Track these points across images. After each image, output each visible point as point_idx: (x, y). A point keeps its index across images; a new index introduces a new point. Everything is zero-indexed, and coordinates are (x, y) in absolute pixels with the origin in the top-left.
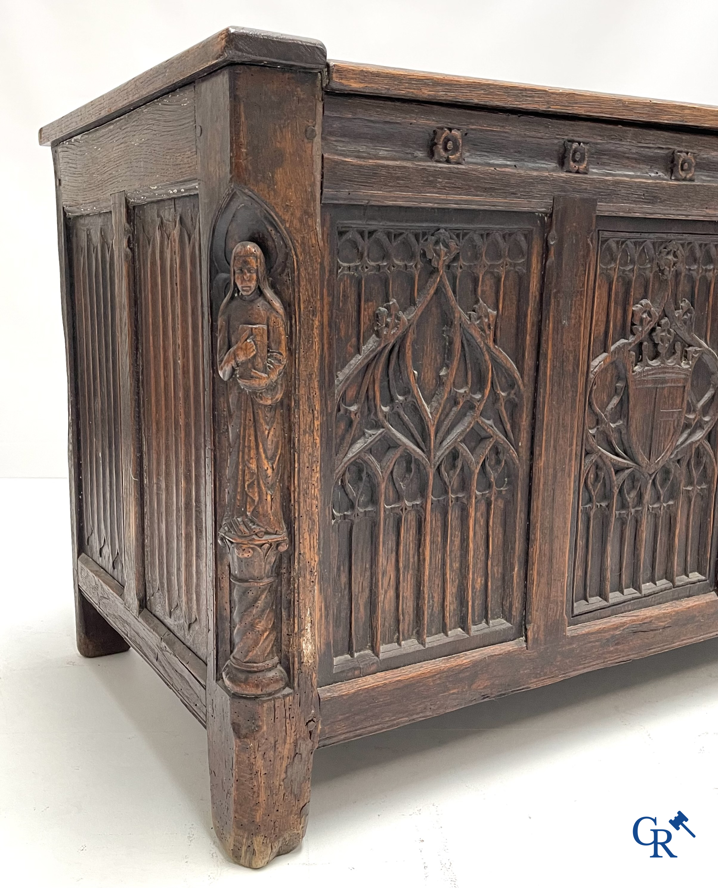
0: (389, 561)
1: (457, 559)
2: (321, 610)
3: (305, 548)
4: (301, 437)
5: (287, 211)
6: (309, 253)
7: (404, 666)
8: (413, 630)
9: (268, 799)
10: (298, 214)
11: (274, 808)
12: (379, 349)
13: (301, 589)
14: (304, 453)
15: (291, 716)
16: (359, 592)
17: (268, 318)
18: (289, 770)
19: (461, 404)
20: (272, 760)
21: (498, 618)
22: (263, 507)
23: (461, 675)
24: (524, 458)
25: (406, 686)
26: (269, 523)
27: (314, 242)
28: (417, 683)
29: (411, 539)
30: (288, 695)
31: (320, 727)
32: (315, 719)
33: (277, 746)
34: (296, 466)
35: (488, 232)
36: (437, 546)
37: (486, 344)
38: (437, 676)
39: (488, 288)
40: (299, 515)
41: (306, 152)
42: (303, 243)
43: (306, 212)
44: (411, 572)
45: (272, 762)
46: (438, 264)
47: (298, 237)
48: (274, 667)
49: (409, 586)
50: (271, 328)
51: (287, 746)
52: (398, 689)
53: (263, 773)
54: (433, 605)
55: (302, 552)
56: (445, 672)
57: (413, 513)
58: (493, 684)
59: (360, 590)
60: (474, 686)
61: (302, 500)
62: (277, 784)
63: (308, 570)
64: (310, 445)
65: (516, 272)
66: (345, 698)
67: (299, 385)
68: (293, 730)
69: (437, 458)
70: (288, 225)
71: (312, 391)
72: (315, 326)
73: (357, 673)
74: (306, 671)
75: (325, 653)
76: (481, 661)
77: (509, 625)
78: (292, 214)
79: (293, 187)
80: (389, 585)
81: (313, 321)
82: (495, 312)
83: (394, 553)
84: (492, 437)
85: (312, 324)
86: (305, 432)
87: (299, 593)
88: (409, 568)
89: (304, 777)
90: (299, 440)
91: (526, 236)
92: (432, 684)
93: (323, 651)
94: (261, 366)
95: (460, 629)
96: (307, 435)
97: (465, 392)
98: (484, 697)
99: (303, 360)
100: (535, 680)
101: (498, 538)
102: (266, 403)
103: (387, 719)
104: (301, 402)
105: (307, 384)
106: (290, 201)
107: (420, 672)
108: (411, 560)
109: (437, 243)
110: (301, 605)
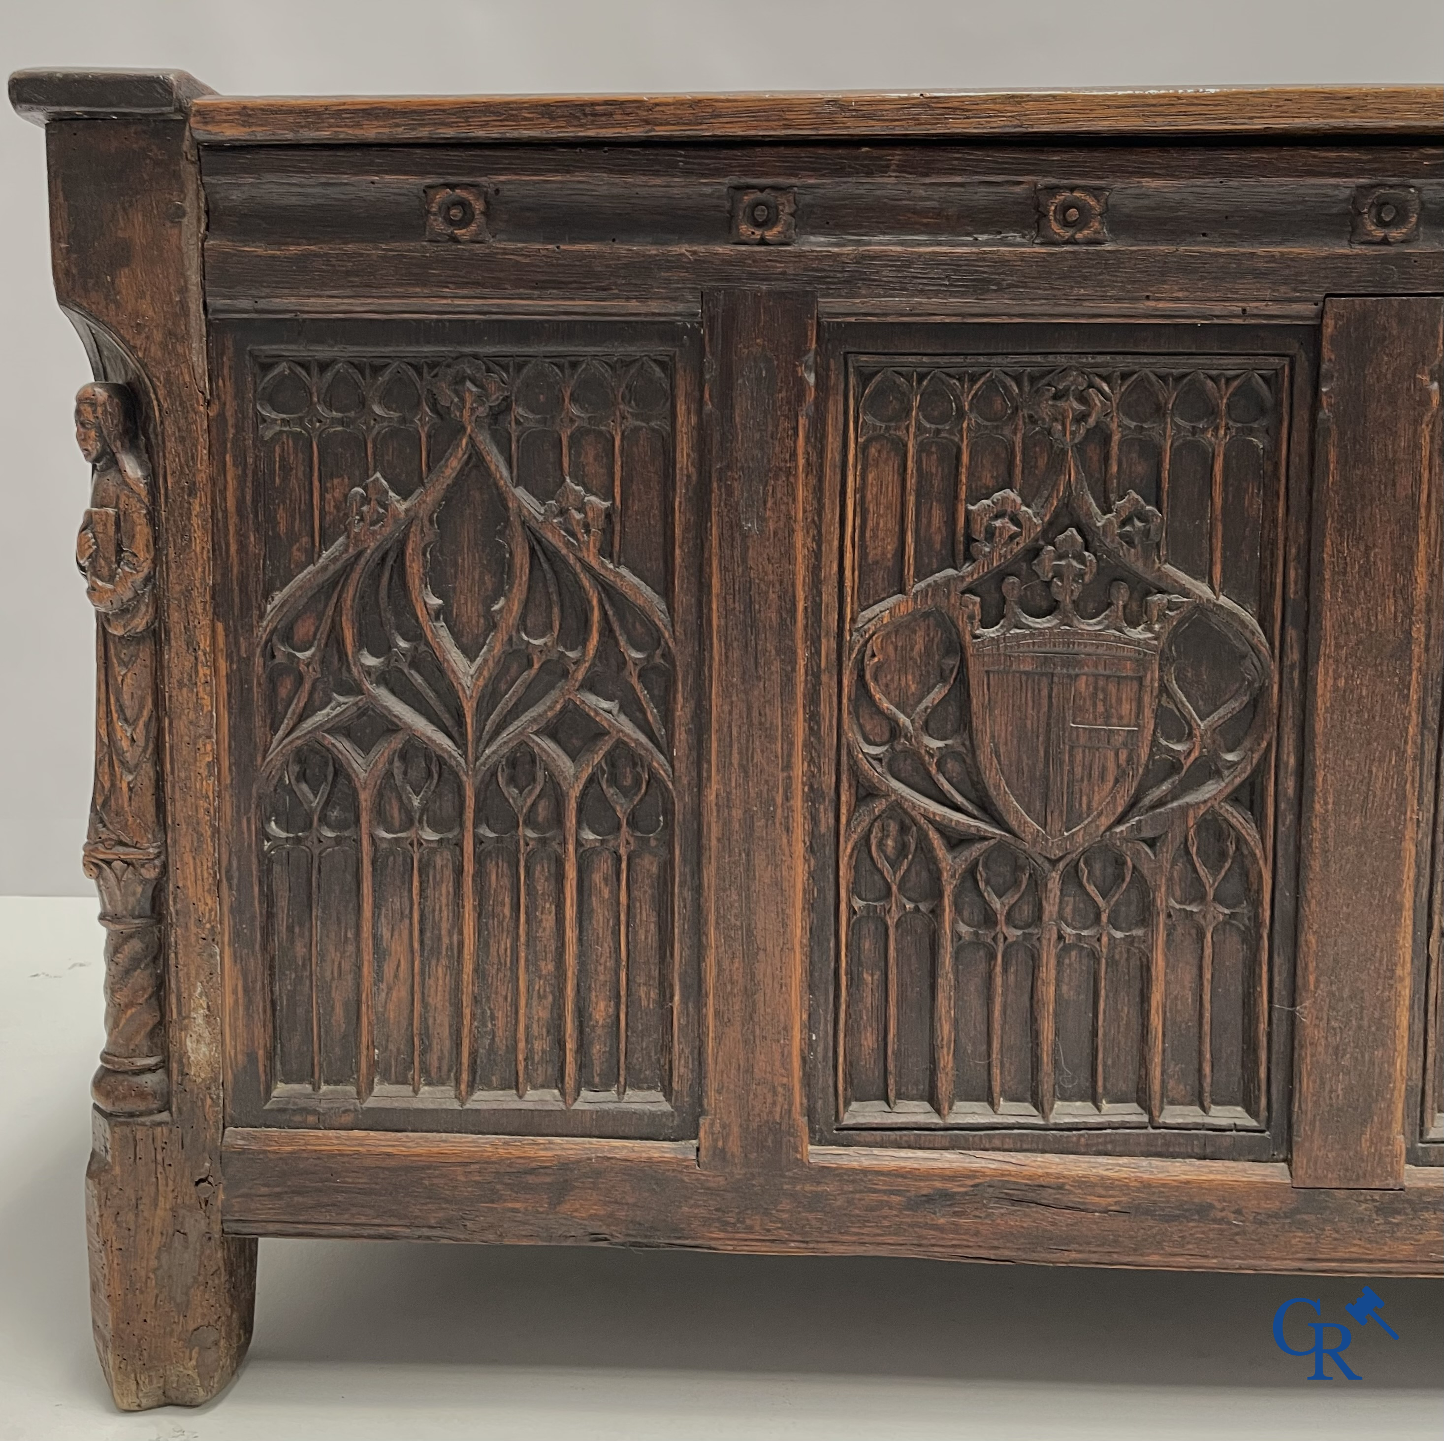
0: (396, 933)
1: (550, 956)
2: (235, 992)
3: (185, 879)
4: (174, 694)
5: (139, 333)
6: (180, 396)
7: (412, 1131)
8: (449, 1071)
9: (126, 1295)
10: (158, 336)
11: (138, 1313)
12: (345, 556)
13: (180, 947)
14: (180, 718)
15: (167, 1162)
16: (333, 979)
17: (118, 497)
18: (165, 1257)
19: (536, 666)
20: (132, 1227)
21: (649, 1088)
22: (117, 799)
23: (531, 1179)
24: (685, 781)
25: (407, 1169)
26: (125, 827)
27: (187, 379)
28: (429, 1168)
29: (444, 901)
30: (160, 1124)
31: (222, 1196)
32: (211, 1179)
33: (141, 1207)
34: (167, 738)
35: (573, 359)
36: (501, 923)
37: (580, 560)
38: (472, 1167)
39: (591, 459)
40: (173, 822)
41: (169, 241)
42: (168, 381)
43: (171, 334)
44: (444, 962)
45: (132, 1233)
46: (461, 416)
47: (159, 373)
48: (150, 1070)
49: (440, 988)
50: (122, 513)
51: (160, 1212)
52: (388, 1169)
53: (116, 1245)
54: (493, 1033)
55: (180, 885)
56: (494, 1163)
57: (447, 854)
58: (611, 1215)
59: (336, 974)
60: (565, 1207)
61: (177, 796)
62: (143, 1273)
63: (193, 917)
64: (191, 705)
65: (653, 430)
66: (271, 1156)
67: (168, 606)
68: (170, 1188)
69: (482, 759)
70: (140, 354)
71: (191, 618)
72: (194, 513)
73: (311, 1119)
74: (192, 1091)
75: (245, 1067)
76: (578, 1162)
77: (666, 1107)
78: (147, 338)
79: (148, 297)
80: (396, 976)
81: (190, 503)
82: (607, 504)
83: (407, 921)
84: (609, 733)
85: (189, 509)
86: (181, 684)
87: (176, 954)
88: (440, 953)
89: (195, 1278)
90: (170, 696)
91: (662, 364)
92: (463, 1179)
93: (240, 1065)
94: (105, 571)
95: (556, 1092)
96: (185, 690)
97: (545, 644)
98: (596, 1237)
99: (173, 565)
100: (722, 1235)
101: (647, 931)
102: (115, 633)
103: (363, 1220)
104: (172, 634)
105: (183, 606)
106: (143, 317)
107: (435, 1150)
108: (446, 940)
109: (459, 380)
110: (181, 974)
